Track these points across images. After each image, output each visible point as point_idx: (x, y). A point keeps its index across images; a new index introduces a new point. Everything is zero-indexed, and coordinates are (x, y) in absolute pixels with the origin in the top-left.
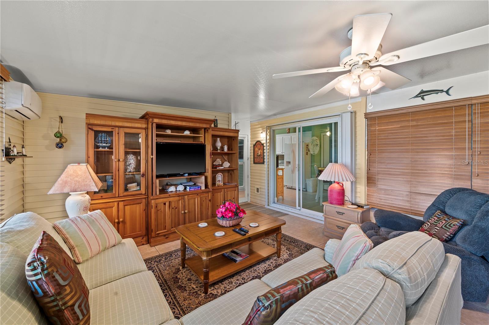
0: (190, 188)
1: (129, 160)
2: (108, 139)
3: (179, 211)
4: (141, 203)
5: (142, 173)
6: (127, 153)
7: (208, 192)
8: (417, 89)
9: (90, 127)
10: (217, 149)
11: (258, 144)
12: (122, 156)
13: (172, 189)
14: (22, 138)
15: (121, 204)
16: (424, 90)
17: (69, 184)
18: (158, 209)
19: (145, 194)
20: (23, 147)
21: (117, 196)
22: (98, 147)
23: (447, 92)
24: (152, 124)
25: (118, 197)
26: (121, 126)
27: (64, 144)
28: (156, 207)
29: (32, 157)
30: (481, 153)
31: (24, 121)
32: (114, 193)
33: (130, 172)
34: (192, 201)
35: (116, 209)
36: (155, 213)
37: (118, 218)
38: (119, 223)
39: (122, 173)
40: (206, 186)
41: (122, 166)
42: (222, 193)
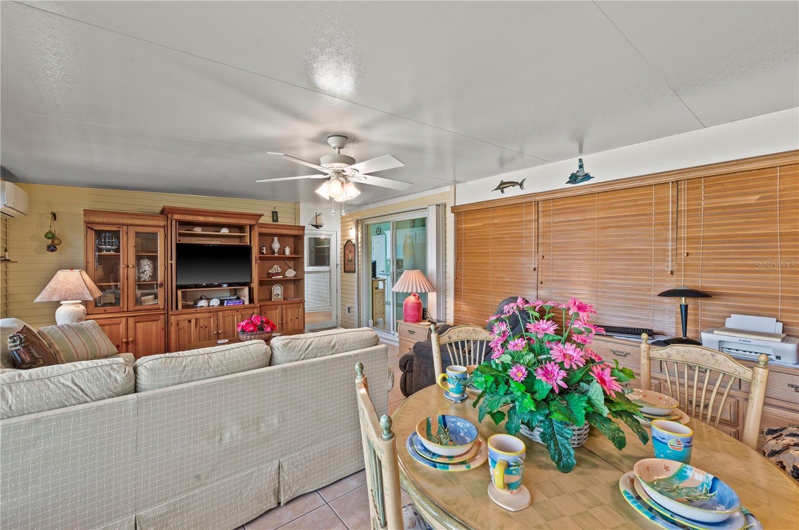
0: (227, 303)
1: (143, 266)
2: (114, 240)
3: (209, 330)
4: (158, 320)
5: (159, 283)
6: (139, 258)
7: (253, 308)
8: (497, 180)
9: (89, 225)
10: (273, 252)
11: (349, 245)
12: (132, 261)
13: (203, 303)
14: (5, 239)
15: (131, 321)
16: (504, 181)
17: (59, 292)
18: (180, 327)
19: (164, 309)
20: (6, 250)
21: (125, 310)
22: (100, 250)
23: (521, 185)
24: (172, 221)
25: (127, 311)
26: (131, 224)
27: (57, 246)
28: (178, 325)
29: (17, 262)
30: (545, 258)
31: (6, 220)
32: (121, 306)
33: (145, 281)
34: (229, 319)
35: (124, 326)
36: (176, 332)
37: (127, 338)
38: (128, 344)
39: (132, 282)
40: (251, 300)
41: (132, 273)
42: (278, 310)
